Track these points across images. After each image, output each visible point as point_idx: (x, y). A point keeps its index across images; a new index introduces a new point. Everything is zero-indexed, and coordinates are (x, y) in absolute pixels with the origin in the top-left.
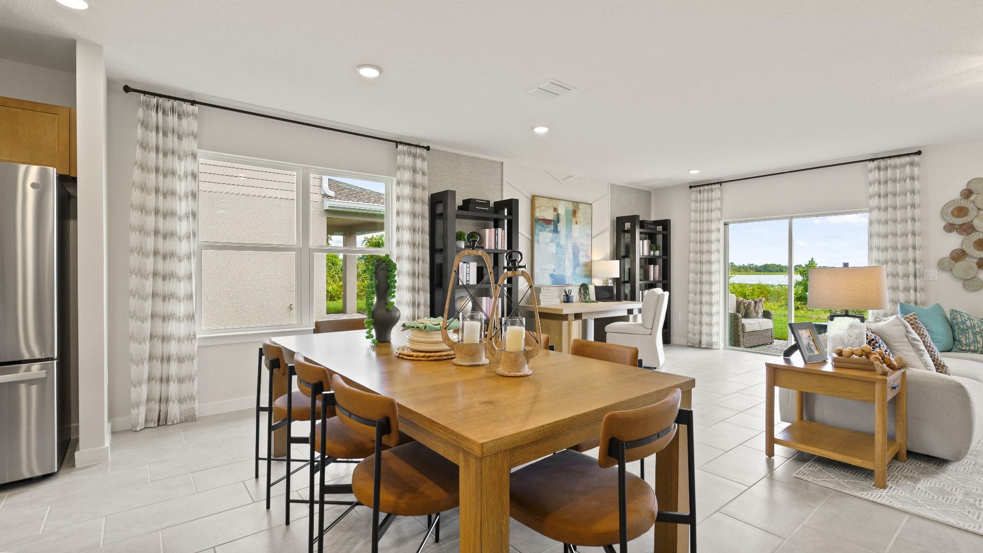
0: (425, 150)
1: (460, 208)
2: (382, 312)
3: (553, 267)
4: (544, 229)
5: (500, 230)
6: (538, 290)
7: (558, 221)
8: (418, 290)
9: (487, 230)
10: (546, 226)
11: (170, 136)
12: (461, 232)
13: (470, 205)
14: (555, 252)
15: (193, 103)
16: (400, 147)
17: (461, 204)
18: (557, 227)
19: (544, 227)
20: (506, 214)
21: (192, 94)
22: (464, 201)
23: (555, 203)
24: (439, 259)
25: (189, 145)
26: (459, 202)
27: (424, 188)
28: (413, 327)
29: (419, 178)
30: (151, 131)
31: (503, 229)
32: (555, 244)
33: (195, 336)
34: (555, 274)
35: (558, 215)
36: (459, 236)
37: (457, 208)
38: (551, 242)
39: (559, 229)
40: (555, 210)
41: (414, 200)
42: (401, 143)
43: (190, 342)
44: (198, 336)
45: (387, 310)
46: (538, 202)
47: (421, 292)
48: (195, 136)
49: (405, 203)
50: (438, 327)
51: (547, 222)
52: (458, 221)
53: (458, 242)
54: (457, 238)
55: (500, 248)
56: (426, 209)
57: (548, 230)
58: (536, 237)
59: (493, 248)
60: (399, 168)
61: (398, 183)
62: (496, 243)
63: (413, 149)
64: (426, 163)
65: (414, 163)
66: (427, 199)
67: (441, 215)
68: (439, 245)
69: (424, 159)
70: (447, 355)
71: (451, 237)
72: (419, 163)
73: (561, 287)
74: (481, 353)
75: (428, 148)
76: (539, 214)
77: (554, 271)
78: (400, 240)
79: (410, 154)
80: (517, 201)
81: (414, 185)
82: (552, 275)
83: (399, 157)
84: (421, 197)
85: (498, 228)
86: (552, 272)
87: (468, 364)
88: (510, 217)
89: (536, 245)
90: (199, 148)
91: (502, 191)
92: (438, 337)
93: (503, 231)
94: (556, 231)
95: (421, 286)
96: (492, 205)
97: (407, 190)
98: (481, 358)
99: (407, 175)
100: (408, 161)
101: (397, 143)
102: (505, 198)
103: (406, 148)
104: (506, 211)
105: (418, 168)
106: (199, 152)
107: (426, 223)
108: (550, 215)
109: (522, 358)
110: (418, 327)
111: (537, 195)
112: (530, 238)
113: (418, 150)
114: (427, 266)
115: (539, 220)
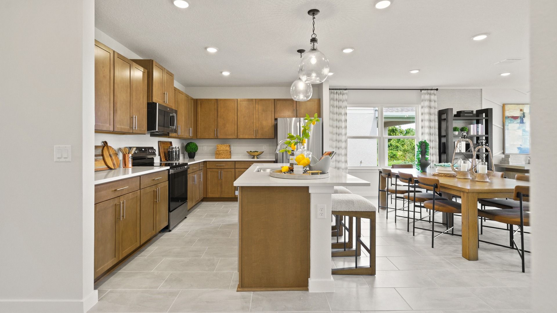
0: (436, 90)
1: (455, 116)
2: (423, 161)
3: (520, 143)
4: (512, 122)
5: (480, 125)
6: (508, 156)
7: (524, 116)
8: (433, 155)
9: (472, 126)
10: (514, 120)
11: (340, 102)
12: (456, 127)
13: (461, 114)
14: (521, 135)
15: (345, 89)
16: (423, 91)
17: (456, 113)
18: (523, 120)
19: (512, 121)
20: (484, 116)
21: (345, 87)
22: (457, 112)
23: (521, 107)
24: (444, 140)
25: (345, 104)
26: (455, 112)
27: (435, 108)
28: (439, 165)
29: (433, 104)
30: (335, 101)
31: (482, 124)
32: (521, 130)
33: (347, 168)
34: (522, 147)
35: (524, 114)
36: (455, 129)
37: (453, 115)
38: (518, 129)
39: (524, 121)
40: (521, 110)
41: (430, 114)
42: (423, 89)
43: (346, 170)
44: (348, 168)
45: (426, 160)
46: (507, 107)
47: (434, 155)
48: (346, 100)
49: (426, 116)
50: (449, 166)
51: (515, 118)
52: (454, 121)
53: (454, 132)
54: (454, 130)
55: (480, 134)
56: (436, 118)
57: (515, 122)
58: (506, 127)
59: (476, 134)
60: (422, 101)
61: (422, 107)
62: (477, 132)
63: (429, 91)
64: (436, 96)
65: (430, 97)
66: (437, 113)
67: (445, 119)
68: (443, 133)
69: (435, 95)
70: (453, 175)
71: (450, 130)
72: (433, 97)
73: (527, 155)
74: (468, 175)
75: (437, 90)
76: (507, 114)
77: (521, 145)
78: (423, 132)
79: (428, 94)
80: (491, 109)
81: (430, 107)
82: (519, 148)
83: (422, 96)
84: (433, 113)
85: (479, 123)
86: (519, 146)
87: (463, 178)
88: (487, 118)
89: (506, 132)
90: (348, 104)
91: (481, 104)
92: (450, 169)
93: (482, 125)
94: (522, 122)
95: (434, 153)
96: (475, 112)
97: (426, 110)
98: (468, 177)
99: (427, 103)
100: (427, 97)
101: (421, 90)
102: (483, 108)
103: (426, 91)
104: (484, 114)
105: (432, 99)
106: (348, 105)
107: (436, 124)
108: (518, 114)
109: (486, 176)
110: (441, 165)
111: (506, 103)
112: (502, 127)
113: (432, 91)
114: (437, 144)
115: (509, 117)
